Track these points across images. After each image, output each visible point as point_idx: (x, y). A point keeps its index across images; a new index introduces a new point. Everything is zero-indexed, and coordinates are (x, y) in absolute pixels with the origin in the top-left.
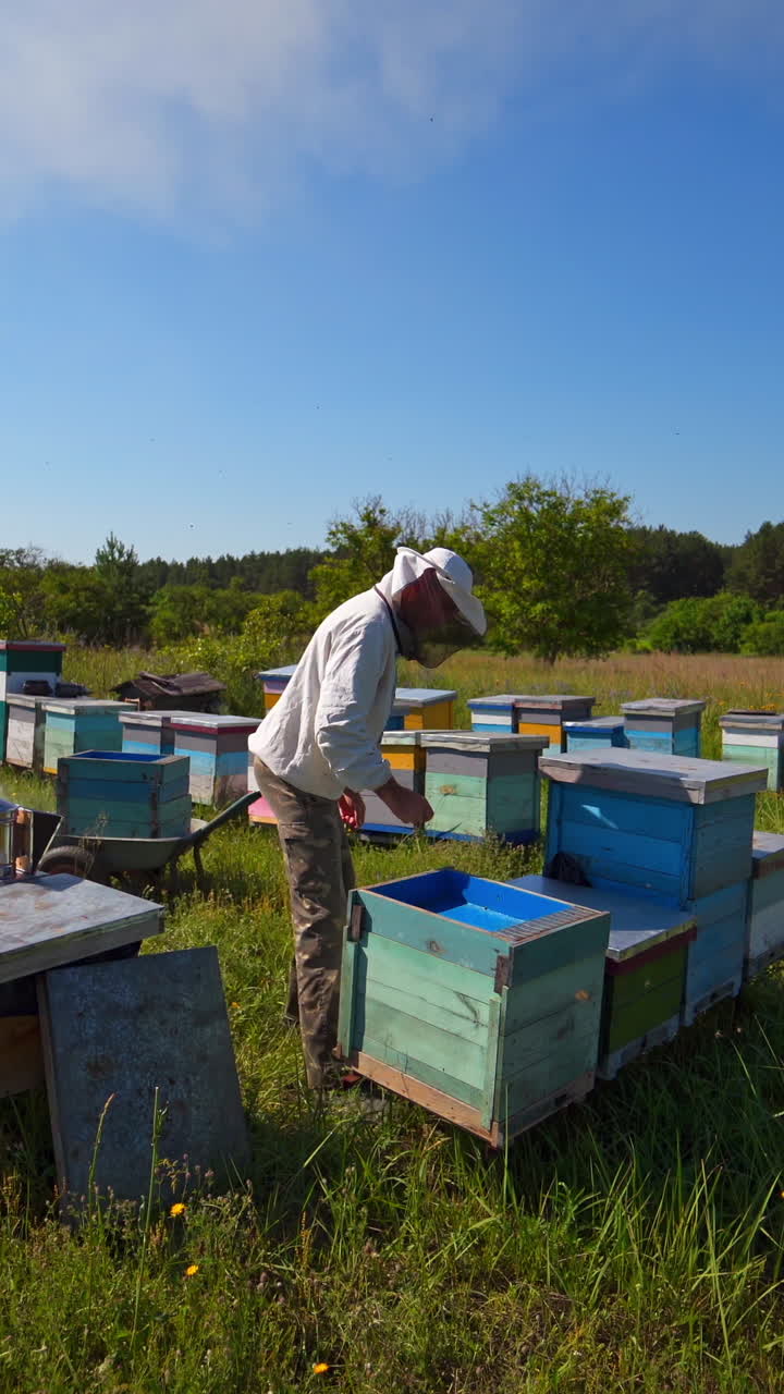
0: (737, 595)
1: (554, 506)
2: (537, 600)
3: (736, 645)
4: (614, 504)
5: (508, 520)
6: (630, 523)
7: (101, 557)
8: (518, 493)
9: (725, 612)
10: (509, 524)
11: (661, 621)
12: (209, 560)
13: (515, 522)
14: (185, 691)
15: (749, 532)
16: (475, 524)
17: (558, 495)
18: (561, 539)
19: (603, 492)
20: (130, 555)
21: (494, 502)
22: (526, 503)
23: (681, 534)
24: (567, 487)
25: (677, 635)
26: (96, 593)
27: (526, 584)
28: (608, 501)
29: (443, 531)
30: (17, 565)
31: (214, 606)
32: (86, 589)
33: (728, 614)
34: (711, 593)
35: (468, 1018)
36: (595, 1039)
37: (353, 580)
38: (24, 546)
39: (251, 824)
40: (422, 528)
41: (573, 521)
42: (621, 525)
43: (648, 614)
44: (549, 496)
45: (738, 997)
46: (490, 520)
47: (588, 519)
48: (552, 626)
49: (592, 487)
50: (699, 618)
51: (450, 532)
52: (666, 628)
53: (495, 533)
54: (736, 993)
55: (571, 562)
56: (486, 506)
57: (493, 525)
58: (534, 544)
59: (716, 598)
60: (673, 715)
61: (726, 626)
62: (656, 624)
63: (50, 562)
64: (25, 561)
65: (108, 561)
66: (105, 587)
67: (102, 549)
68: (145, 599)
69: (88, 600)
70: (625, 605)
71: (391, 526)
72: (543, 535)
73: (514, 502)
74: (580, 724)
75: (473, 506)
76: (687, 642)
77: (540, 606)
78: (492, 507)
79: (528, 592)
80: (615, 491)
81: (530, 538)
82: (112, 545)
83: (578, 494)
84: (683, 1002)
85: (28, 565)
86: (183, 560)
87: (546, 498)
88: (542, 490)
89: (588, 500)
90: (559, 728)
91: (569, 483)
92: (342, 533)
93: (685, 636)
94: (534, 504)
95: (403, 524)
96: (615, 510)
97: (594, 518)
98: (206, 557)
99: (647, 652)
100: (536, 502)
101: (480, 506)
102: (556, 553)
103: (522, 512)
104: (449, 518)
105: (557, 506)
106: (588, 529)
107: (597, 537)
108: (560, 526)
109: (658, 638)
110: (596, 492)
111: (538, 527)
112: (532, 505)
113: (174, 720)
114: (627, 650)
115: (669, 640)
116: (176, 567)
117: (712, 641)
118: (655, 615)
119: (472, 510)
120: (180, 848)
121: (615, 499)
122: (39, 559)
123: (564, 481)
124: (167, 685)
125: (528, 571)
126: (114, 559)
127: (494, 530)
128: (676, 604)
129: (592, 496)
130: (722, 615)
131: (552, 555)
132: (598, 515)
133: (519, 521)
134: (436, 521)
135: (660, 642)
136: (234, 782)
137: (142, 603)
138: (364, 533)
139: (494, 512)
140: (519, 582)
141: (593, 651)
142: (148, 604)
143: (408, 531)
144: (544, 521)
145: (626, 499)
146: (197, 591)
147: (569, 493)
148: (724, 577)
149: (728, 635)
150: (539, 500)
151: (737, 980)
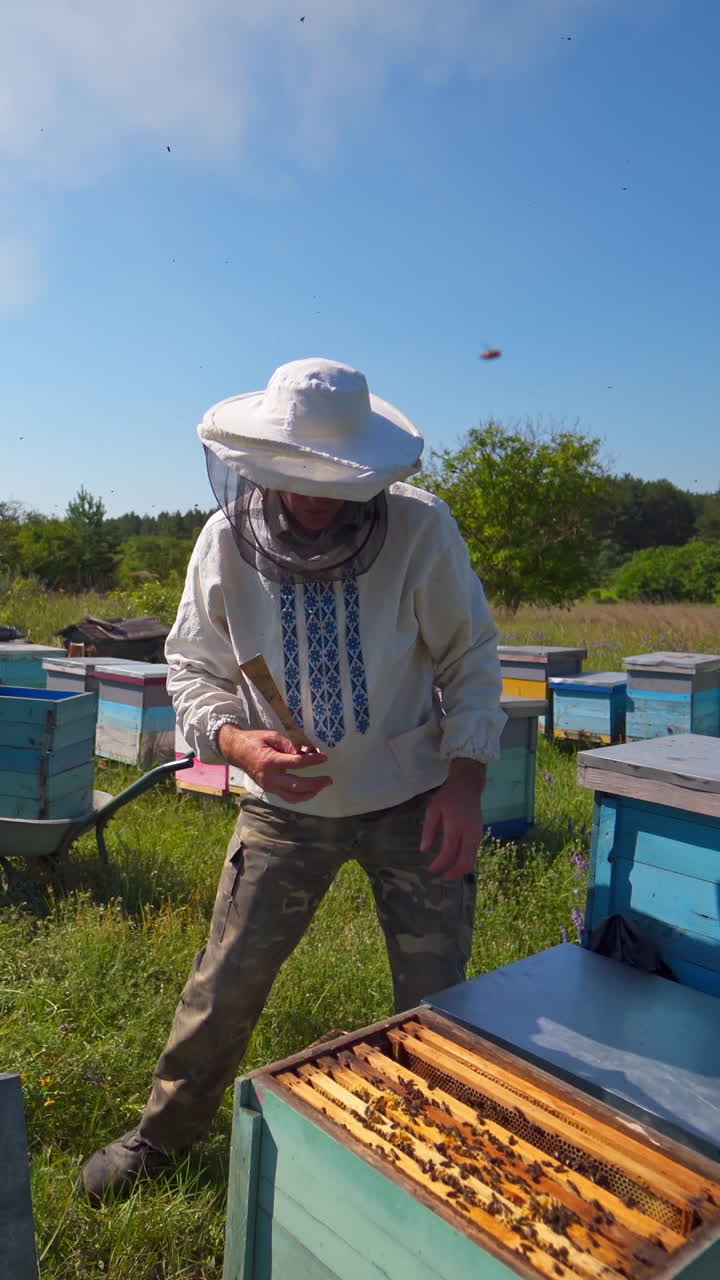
0: (710, 544)
1: (517, 452)
2: (499, 548)
3: (710, 594)
4: (583, 447)
5: (470, 466)
6: (599, 467)
7: (73, 509)
8: (479, 439)
9: (698, 561)
10: (471, 471)
11: (626, 571)
12: (178, 514)
13: (477, 468)
14: (130, 636)
16: (436, 474)
17: (522, 440)
18: (525, 485)
19: (571, 436)
20: (98, 507)
21: (455, 450)
22: (488, 449)
24: (532, 432)
25: (644, 585)
26: (68, 543)
27: (488, 532)
28: (576, 445)
31: (179, 556)
32: (60, 538)
33: (702, 563)
34: (681, 542)
39: (179, 791)
41: (538, 467)
42: (590, 469)
43: (614, 564)
44: (513, 441)
46: (450, 467)
47: (554, 464)
48: (515, 574)
49: (559, 431)
50: (669, 567)
52: (633, 577)
53: (456, 481)
55: (535, 507)
56: (447, 453)
57: (454, 472)
58: (497, 492)
59: (687, 547)
60: (694, 672)
61: (699, 575)
62: (621, 574)
63: (29, 515)
64: (6, 514)
65: (79, 512)
66: (76, 537)
67: (73, 502)
68: (112, 547)
69: (59, 548)
70: (592, 553)
72: (506, 482)
73: (476, 449)
74: (570, 680)
75: (434, 453)
76: (656, 591)
77: (502, 554)
78: (453, 455)
79: (489, 539)
80: (584, 433)
81: (494, 486)
82: (83, 499)
83: (544, 438)
85: (10, 517)
86: (154, 514)
87: (510, 443)
88: (505, 436)
89: (553, 445)
90: (544, 685)
91: (535, 428)
93: (654, 586)
94: (498, 450)
96: (583, 454)
97: (561, 462)
98: (176, 511)
99: (610, 601)
100: (500, 447)
101: (441, 453)
102: (520, 500)
103: (484, 459)
105: (521, 451)
106: (554, 475)
107: (563, 483)
108: (524, 471)
109: (623, 588)
110: (563, 436)
111: (502, 473)
112: (494, 451)
113: (99, 668)
114: (590, 600)
115: (636, 590)
116: (149, 521)
117: (684, 590)
118: (619, 564)
119: (432, 458)
120: (73, 831)
121: (584, 442)
122: (19, 512)
123: (529, 426)
124: (113, 630)
125: (489, 519)
126: (84, 509)
127: (455, 478)
128: (643, 553)
129: (559, 440)
130: (694, 564)
131: (516, 501)
132: (566, 460)
133: (481, 467)
135: (626, 591)
136: (162, 740)
137: (110, 552)
139: (455, 459)
140: (480, 529)
141: (557, 599)
142: (116, 553)
144: (507, 467)
145: (596, 442)
146: (162, 541)
147: (534, 437)
148: (696, 525)
149: (702, 583)
150: (502, 447)
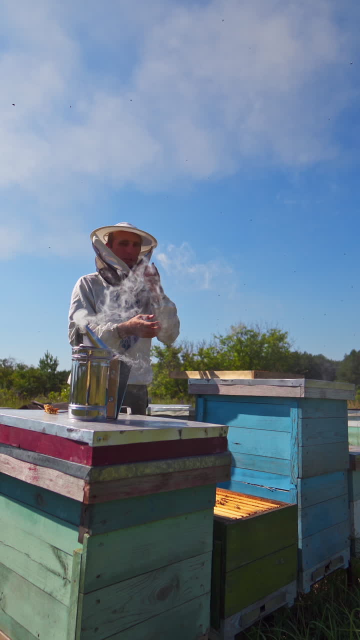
1: (253, 336)
4: (281, 335)
5: (232, 343)
7: (42, 362)
10: (232, 345)
13: (235, 344)
15: (346, 354)
16: (216, 346)
17: (255, 331)
18: (256, 352)
19: (275, 330)
20: (55, 361)
21: (225, 336)
22: (240, 335)
23: (315, 356)
24: (258, 328)
26: (38, 379)
28: (278, 334)
29: (202, 350)
30: (3, 366)
32: (34, 377)
35: (59, 575)
36: (206, 602)
37: (160, 373)
38: (7, 358)
40: (192, 348)
41: (262, 343)
42: (284, 345)
44: (251, 332)
45: (348, 569)
46: (223, 342)
47: (269, 342)
49: (270, 328)
51: (205, 349)
54: (347, 566)
56: (221, 336)
57: (225, 345)
58: (244, 354)
63: (18, 365)
64: (6, 364)
65: (45, 363)
66: (43, 375)
67: (42, 358)
69: (34, 382)
71: (177, 347)
72: (248, 350)
73: (234, 335)
75: (215, 337)
80: (281, 329)
81: (242, 351)
82: (47, 357)
83: (264, 331)
84: (300, 570)
85: (8, 366)
87: (249, 333)
88: (247, 329)
89: (268, 334)
91: (259, 326)
92: (155, 350)
94: (244, 336)
95: (183, 346)
96: (282, 338)
97: (272, 342)
101: (218, 336)
102: (255, 358)
103: (238, 340)
104: (204, 343)
105: (254, 336)
106: (269, 347)
107: (273, 351)
108: (256, 345)
110: (272, 330)
111: (246, 346)
112: (242, 337)
119: (214, 339)
121: (281, 333)
122: (13, 363)
123: (257, 326)
126: (48, 363)
127: (226, 348)
129: (270, 332)
131: (253, 359)
132: (274, 341)
133: (237, 343)
134: (198, 345)
138: (164, 351)
139: (225, 339)
143: (186, 349)
144: (248, 343)
145: (286, 333)
147: (259, 331)
148: (336, 375)
150: (246, 334)
151: (346, 554)
